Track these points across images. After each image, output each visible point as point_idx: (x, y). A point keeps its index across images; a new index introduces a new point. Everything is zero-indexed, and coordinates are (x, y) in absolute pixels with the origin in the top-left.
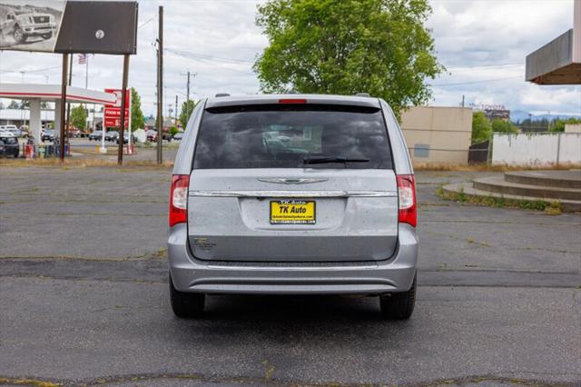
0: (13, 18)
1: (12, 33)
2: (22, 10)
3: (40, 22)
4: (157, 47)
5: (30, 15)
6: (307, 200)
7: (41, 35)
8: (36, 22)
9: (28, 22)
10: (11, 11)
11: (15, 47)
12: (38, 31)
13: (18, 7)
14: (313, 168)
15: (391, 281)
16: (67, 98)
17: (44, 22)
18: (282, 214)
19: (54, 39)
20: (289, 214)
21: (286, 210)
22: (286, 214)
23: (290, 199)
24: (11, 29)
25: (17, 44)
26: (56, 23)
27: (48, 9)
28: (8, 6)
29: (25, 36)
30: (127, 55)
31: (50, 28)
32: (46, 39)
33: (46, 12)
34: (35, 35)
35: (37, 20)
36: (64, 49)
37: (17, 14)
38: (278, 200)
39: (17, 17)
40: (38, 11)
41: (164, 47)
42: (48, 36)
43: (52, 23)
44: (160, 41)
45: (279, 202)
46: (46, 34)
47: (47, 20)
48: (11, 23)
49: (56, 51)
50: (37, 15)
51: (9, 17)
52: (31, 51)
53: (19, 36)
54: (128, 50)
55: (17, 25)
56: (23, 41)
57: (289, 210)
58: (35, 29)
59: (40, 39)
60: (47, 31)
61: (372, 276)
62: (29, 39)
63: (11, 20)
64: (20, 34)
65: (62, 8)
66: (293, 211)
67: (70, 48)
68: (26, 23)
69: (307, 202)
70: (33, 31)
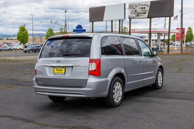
0: (135, 8)
1: (134, 13)
2: (137, 6)
3: (143, 9)
4: (181, 13)
5: (140, 7)
6: (63, 67)
7: (143, 13)
8: (141, 9)
9: (139, 9)
10: (134, 7)
11: (135, 17)
12: (142, 12)
13: (136, 5)
14: (67, 57)
15: (85, 94)
16: (151, 32)
17: (144, 9)
18: (57, 71)
19: (147, 14)
20: (58, 71)
21: (58, 70)
22: (58, 72)
23: (59, 67)
24: (134, 12)
25: (136, 17)
26: (147, 9)
27: (145, 4)
28: (133, 5)
29: (138, 14)
30: (170, 17)
31: (145, 10)
32: (144, 14)
33: (144, 6)
34: (141, 13)
35: (142, 8)
36: (150, 17)
37: (136, 7)
38: (56, 67)
39: (136, 8)
40: (142, 5)
41: (183, 13)
42: (145, 13)
43: (146, 9)
44: (182, 11)
45: (56, 68)
46: (144, 13)
47: (145, 8)
48: (134, 10)
49: (148, 18)
50: (142, 7)
51: (133, 8)
52: (140, 18)
53: (136, 14)
54: (170, 15)
55: (136, 11)
56: (138, 16)
57: (59, 70)
58: (141, 11)
59: (143, 14)
60: (145, 12)
61: (78, 92)
62: (139, 15)
63: (134, 9)
64: (137, 14)
65: (149, 4)
66: (59, 71)
67: (152, 16)
68: (139, 10)
69: (63, 68)
70: (140, 12)
